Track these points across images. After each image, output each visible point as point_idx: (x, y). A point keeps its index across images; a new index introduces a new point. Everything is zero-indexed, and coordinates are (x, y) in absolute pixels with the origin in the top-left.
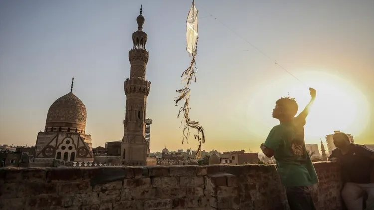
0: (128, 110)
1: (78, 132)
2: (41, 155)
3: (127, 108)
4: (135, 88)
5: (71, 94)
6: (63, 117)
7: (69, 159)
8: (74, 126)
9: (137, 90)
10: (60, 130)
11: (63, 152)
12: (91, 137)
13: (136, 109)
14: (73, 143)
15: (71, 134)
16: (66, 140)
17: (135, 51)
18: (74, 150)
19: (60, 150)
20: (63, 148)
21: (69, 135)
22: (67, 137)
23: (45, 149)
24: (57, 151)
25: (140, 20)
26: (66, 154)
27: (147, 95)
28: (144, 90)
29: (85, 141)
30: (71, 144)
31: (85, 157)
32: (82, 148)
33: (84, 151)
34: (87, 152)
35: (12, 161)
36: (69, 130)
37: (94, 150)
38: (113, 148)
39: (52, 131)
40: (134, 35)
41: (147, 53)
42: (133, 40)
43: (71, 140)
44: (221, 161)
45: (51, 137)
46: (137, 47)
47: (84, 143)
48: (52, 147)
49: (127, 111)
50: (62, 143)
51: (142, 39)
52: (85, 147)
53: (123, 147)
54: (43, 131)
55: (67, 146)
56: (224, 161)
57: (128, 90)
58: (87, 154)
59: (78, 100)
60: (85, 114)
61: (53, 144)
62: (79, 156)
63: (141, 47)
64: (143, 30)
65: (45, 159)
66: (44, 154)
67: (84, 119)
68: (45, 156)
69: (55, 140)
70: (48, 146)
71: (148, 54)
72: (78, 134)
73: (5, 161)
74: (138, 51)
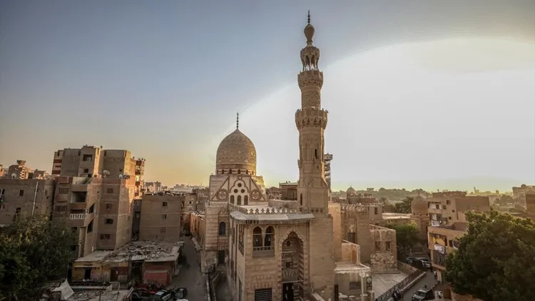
0: (302, 147)
1: (249, 174)
2: (215, 199)
3: (300, 146)
4: (308, 121)
5: (237, 131)
6: (232, 158)
7: (243, 202)
8: (244, 167)
9: (312, 122)
10: (230, 172)
11: (236, 196)
12: (263, 179)
13: (312, 147)
14: (245, 186)
15: (242, 176)
16: (237, 183)
17: (306, 73)
18: (246, 193)
19: (232, 193)
20: (236, 191)
22: (239, 179)
23: (218, 193)
24: (230, 194)
25: (309, 31)
26: (239, 197)
27: (324, 128)
28: (320, 122)
29: (257, 183)
30: (243, 187)
31: (259, 200)
32: (255, 191)
33: (256, 195)
34: (261, 195)
35: (190, 203)
36: (239, 172)
37: (267, 191)
38: (288, 192)
39: (223, 173)
40: (303, 52)
41: (321, 74)
42: (303, 60)
43: (242, 183)
44: (429, 206)
45: (223, 179)
46: (308, 68)
47: (256, 185)
48: (224, 190)
49: (301, 149)
50: (234, 186)
51: (313, 56)
52: (258, 190)
53: (300, 190)
54: (214, 174)
55: (239, 189)
56: (433, 206)
57: (301, 124)
58: (260, 198)
59: (246, 138)
60: (255, 153)
61: (225, 187)
62: (252, 200)
63: (312, 67)
64: (314, 45)
65: (219, 203)
66: (218, 197)
67: (254, 159)
68: (219, 200)
69: (227, 182)
70: (220, 190)
71: (322, 76)
72: (248, 176)
73: (184, 203)
74: (309, 73)
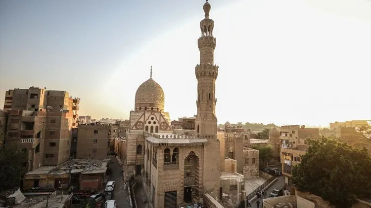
0: (200, 92)
1: (159, 110)
2: (134, 128)
3: (198, 91)
4: (205, 73)
5: (151, 79)
6: (147, 99)
7: (154, 131)
8: (155, 105)
9: (207, 74)
10: (146, 109)
11: (150, 126)
12: (169, 114)
13: (207, 92)
14: (156, 119)
15: (154, 112)
16: (151, 117)
17: (204, 38)
18: (157, 124)
19: (147, 124)
20: (150, 123)
21: (153, 113)
22: (152, 114)
23: (136, 124)
24: (146, 125)
25: (207, 8)
26: (152, 127)
27: (216, 79)
28: (213, 74)
29: (165, 117)
30: (155, 120)
31: (165, 129)
32: (163, 122)
33: (164, 126)
34: (167, 126)
35: (114, 131)
36: (152, 109)
37: (172, 123)
38: (187, 124)
39: (140, 110)
40: (202, 23)
41: (215, 39)
42: (201, 29)
43: (154, 117)
44: (281, 134)
45: (140, 114)
46: (205, 35)
47: (164, 119)
48: (141, 122)
49: (198, 93)
50: (148, 119)
51: (210, 26)
52: (165, 122)
53: (197, 123)
54: (134, 110)
55: (152, 121)
56: (284, 135)
57: (199, 75)
58: (167, 128)
59: (157, 84)
60: (163, 96)
61: (142, 120)
62: (161, 129)
63: (208, 34)
65: (138, 131)
66: (136, 127)
67: (162, 100)
68: (137, 129)
69: (143, 116)
70: (138, 122)
71: (215, 41)
72: (159, 112)
73: (110, 131)
74: (206, 38)
